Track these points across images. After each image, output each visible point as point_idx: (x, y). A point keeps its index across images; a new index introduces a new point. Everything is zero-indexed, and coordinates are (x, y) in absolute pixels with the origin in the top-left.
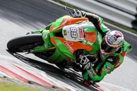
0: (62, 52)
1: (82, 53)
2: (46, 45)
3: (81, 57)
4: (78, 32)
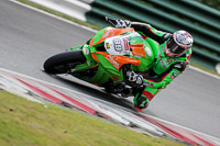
0: (106, 69)
1: (129, 69)
2: (88, 62)
3: (129, 74)
4: (123, 44)
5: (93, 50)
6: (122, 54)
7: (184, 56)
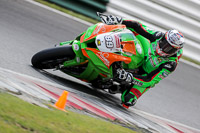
0: (96, 66)
2: (77, 59)
7: (175, 56)
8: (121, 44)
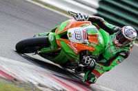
5: (58, 38)
6: (81, 42)
8: (87, 36)
